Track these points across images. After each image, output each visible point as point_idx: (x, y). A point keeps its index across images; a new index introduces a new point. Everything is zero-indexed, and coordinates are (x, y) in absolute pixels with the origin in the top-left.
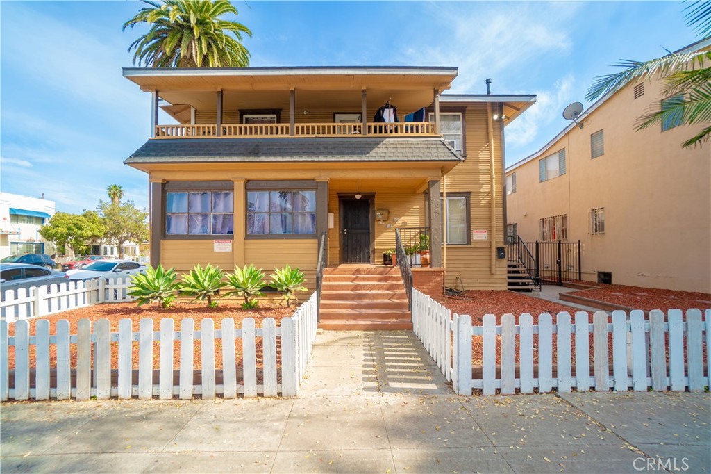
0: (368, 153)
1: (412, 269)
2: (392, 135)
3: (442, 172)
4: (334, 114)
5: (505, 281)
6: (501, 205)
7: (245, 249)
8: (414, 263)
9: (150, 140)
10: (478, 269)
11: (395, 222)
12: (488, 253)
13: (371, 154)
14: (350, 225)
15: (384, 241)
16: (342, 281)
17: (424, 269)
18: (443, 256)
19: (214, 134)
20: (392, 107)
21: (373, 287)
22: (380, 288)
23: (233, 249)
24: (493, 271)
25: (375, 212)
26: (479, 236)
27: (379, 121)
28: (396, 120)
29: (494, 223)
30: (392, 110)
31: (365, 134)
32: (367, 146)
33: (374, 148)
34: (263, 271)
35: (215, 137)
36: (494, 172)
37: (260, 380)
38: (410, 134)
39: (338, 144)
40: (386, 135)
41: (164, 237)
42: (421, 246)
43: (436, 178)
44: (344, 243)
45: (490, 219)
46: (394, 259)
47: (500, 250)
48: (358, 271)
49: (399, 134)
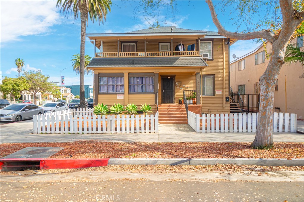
0: (173, 63)
1: (189, 105)
2: (182, 56)
3: (201, 69)
4: (159, 43)
5: (229, 111)
6: (228, 80)
7: (128, 98)
8: (190, 103)
9: (94, 58)
10: (217, 106)
11: (183, 87)
12: (222, 99)
13: (175, 64)
14: (165, 88)
15: (179, 95)
16: (164, 109)
17: (194, 105)
18: (201, 100)
19: (117, 56)
20: (182, 45)
21: (175, 111)
22: (178, 111)
23: (124, 98)
24: (224, 107)
25: (175, 83)
26: (218, 92)
27: (177, 51)
28: (184, 50)
29: (225, 87)
30: (182, 46)
31: (172, 56)
32: (173, 61)
33: (175, 61)
34: (137, 106)
35: (117, 57)
36: (225, 66)
37: (150, 129)
38: (189, 56)
39: (163, 60)
40: (180, 56)
41: (99, 93)
42: (193, 97)
43: (198, 72)
44: (163, 95)
45: (223, 85)
46: (183, 101)
47: (227, 98)
48: (169, 106)
49: (185, 55)
